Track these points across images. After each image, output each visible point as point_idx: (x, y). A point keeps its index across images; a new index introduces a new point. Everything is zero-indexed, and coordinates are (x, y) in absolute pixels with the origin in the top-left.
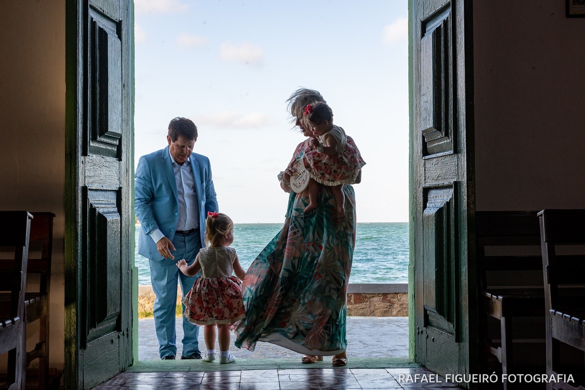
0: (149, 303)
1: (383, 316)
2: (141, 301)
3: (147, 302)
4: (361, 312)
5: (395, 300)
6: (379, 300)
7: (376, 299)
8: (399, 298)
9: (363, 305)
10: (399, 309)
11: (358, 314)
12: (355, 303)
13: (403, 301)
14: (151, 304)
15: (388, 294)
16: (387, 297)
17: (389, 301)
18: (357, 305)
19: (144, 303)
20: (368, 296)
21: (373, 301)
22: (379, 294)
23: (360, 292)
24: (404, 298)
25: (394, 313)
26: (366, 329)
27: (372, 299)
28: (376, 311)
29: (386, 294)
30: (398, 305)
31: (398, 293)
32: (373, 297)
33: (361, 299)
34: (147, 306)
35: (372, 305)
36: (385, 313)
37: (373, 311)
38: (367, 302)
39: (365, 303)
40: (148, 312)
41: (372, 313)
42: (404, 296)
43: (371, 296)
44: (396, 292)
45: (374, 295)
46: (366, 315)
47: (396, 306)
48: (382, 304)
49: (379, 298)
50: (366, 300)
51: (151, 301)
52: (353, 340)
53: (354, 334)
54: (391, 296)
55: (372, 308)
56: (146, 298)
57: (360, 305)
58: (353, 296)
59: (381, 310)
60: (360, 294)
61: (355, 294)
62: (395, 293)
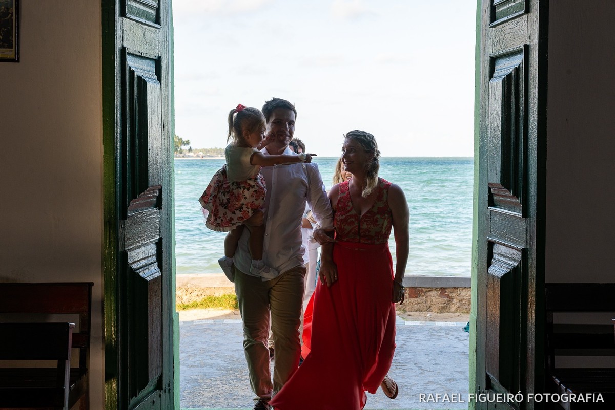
0: (186, 295)
1: (441, 313)
2: (178, 293)
3: (185, 293)
4: (416, 307)
5: (454, 295)
6: (436, 295)
7: (433, 293)
8: (459, 292)
9: (419, 300)
10: (458, 305)
11: (413, 309)
12: (410, 297)
13: (463, 296)
14: (189, 295)
15: (446, 288)
16: (446, 292)
17: (448, 296)
18: (412, 300)
19: (181, 294)
20: (424, 289)
21: (430, 296)
22: (437, 288)
23: (416, 285)
24: (464, 293)
25: (453, 309)
26: (422, 342)
27: (428, 294)
28: (433, 307)
29: (444, 288)
30: (458, 301)
31: (458, 288)
32: (429, 291)
33: (417, 294)
34: (185, 298)
35: (429, 300)
36: (443, 309)
37: (430, 307)
38: (423, 296)
39: (421, 298)
40: (186, 304)
41: (429, 309)
42: (464, 290)
43: (428, 290)
44: (456, 286)
45: (430, 289)
46: (422, 311)
47: (454, 301)
48: (440, 300)
49: (436, 292)
50: (423, 294)
51: (189, 292)
52: (408, 361)
53: (409, 351)
54: (450, 290)
55: (429, 303)
56: (183, 289)
57: (416, 299)
58: (408, 290)
59: (438, 305)
60: (416, 288)
61: (410, 288)
62: (455, 288)
